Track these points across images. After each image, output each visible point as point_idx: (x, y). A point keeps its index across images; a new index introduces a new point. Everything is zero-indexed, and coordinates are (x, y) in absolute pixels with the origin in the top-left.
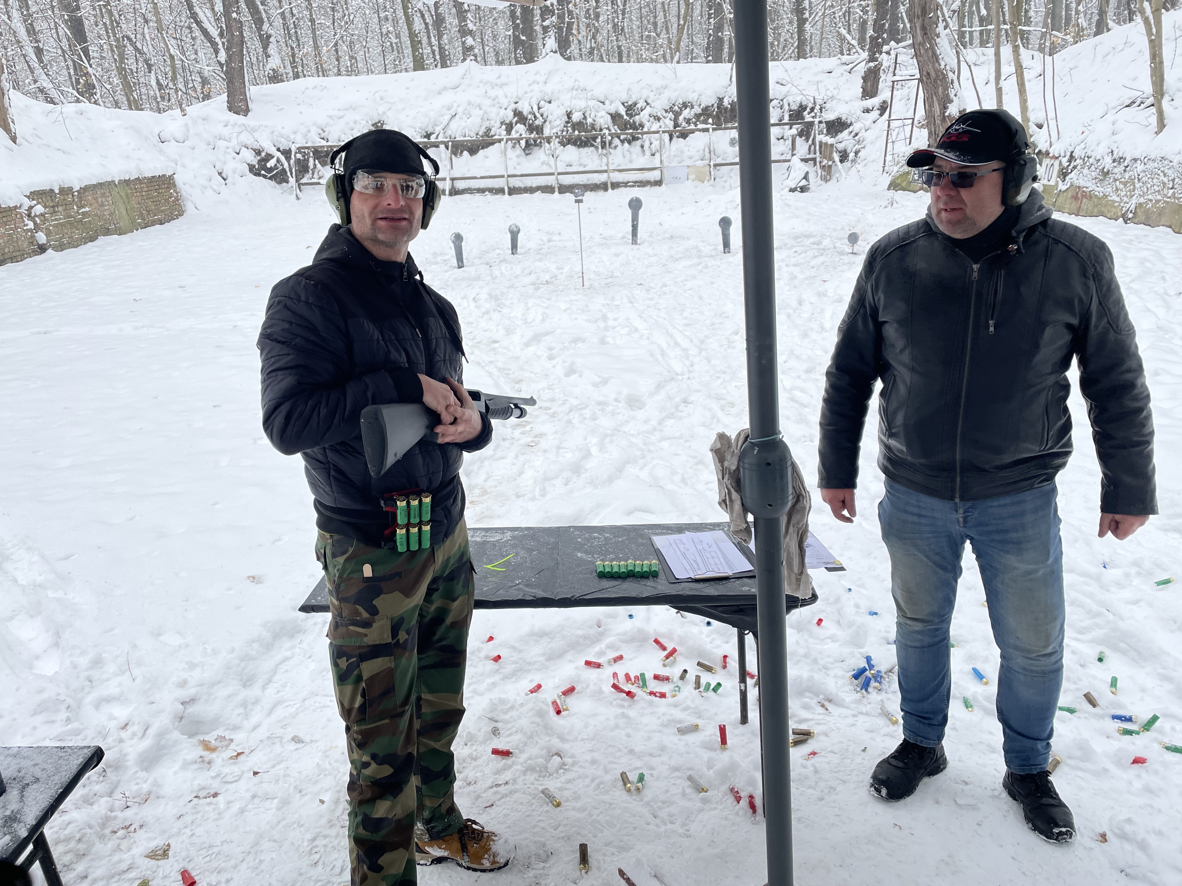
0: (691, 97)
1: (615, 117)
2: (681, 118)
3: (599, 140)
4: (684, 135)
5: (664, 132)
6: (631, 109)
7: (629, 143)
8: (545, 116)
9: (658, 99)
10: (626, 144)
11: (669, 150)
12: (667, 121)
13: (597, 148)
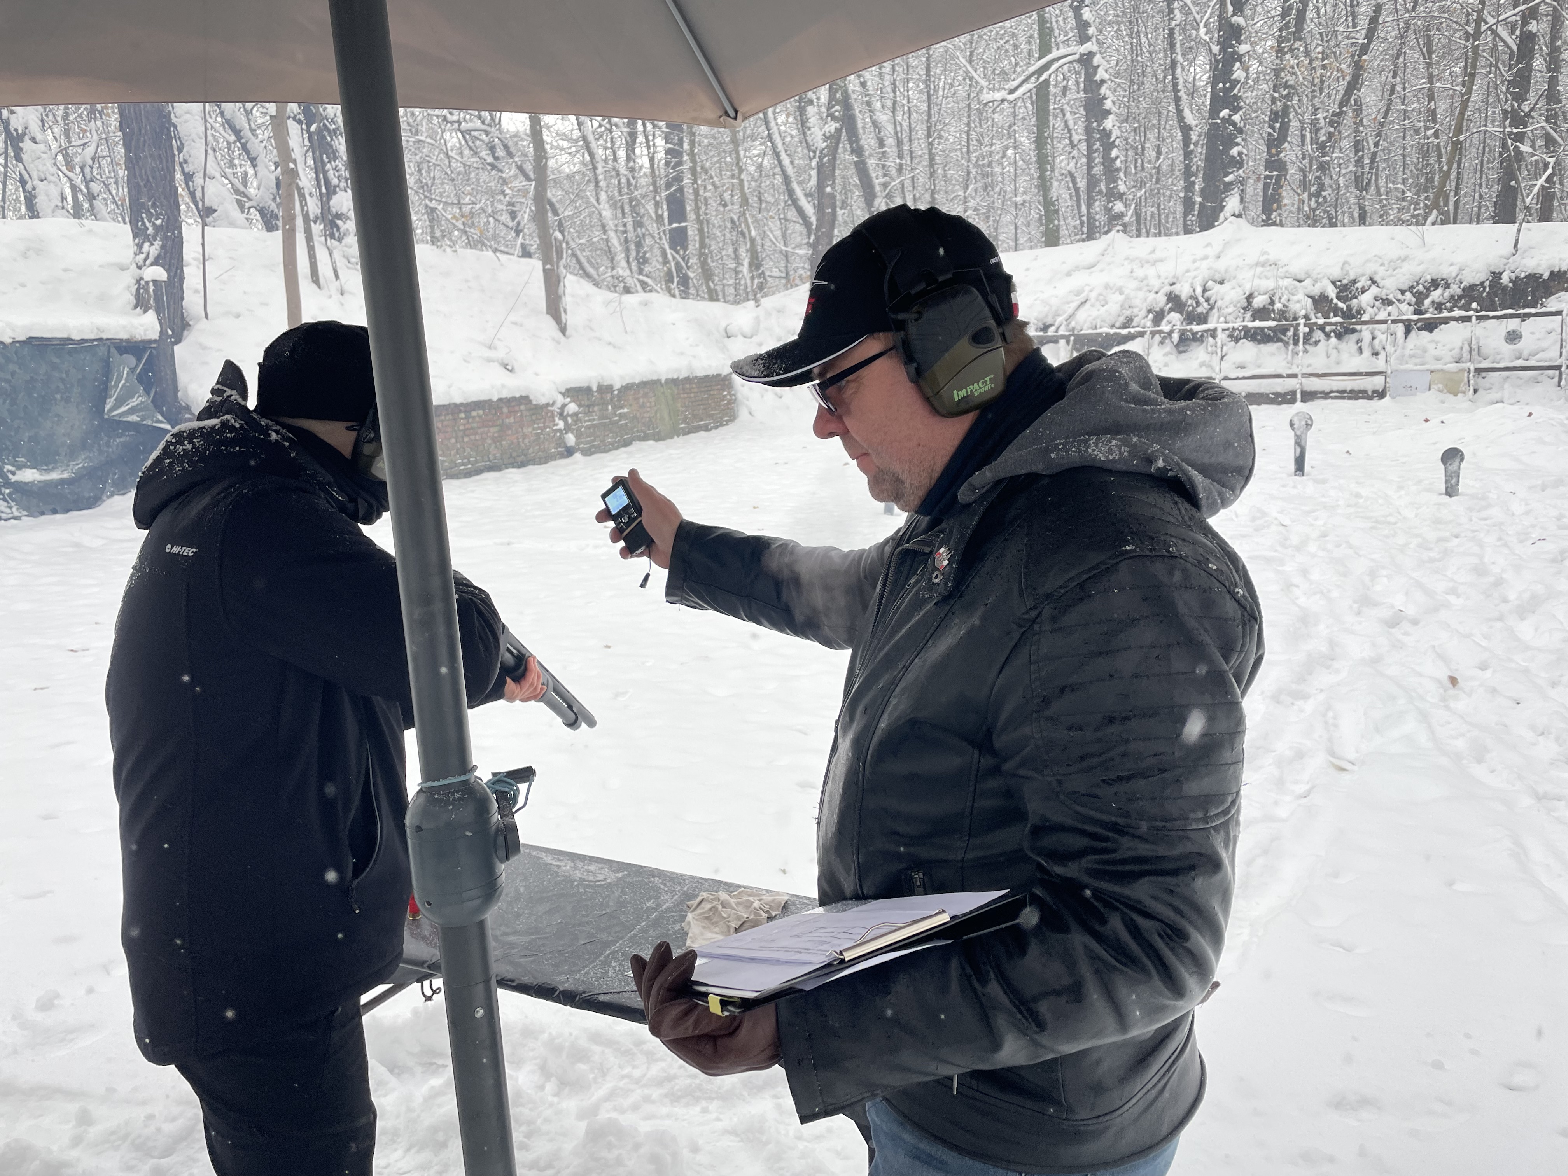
0: (1446, 271)
1: (1320, 302)
2: (1427, 302)
3: (1290, 333)
4: (1430, 326)
5: (1394, 321)
6: (1346, 290)
7: (1339, 336)
8: (1212, 301)
9: (1391, 276)
10: (1333, 340)
11: (1404, 348)
12: (1404, 307)
13: (1286, 344)
